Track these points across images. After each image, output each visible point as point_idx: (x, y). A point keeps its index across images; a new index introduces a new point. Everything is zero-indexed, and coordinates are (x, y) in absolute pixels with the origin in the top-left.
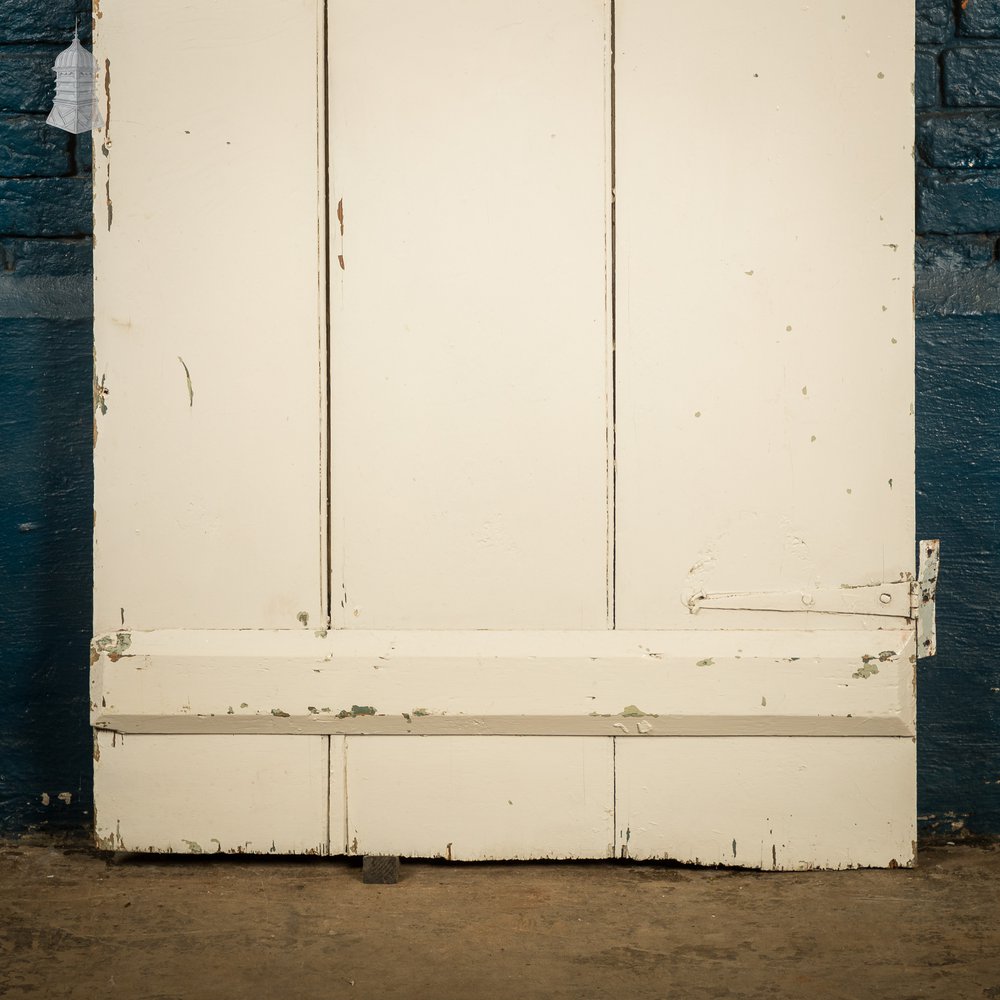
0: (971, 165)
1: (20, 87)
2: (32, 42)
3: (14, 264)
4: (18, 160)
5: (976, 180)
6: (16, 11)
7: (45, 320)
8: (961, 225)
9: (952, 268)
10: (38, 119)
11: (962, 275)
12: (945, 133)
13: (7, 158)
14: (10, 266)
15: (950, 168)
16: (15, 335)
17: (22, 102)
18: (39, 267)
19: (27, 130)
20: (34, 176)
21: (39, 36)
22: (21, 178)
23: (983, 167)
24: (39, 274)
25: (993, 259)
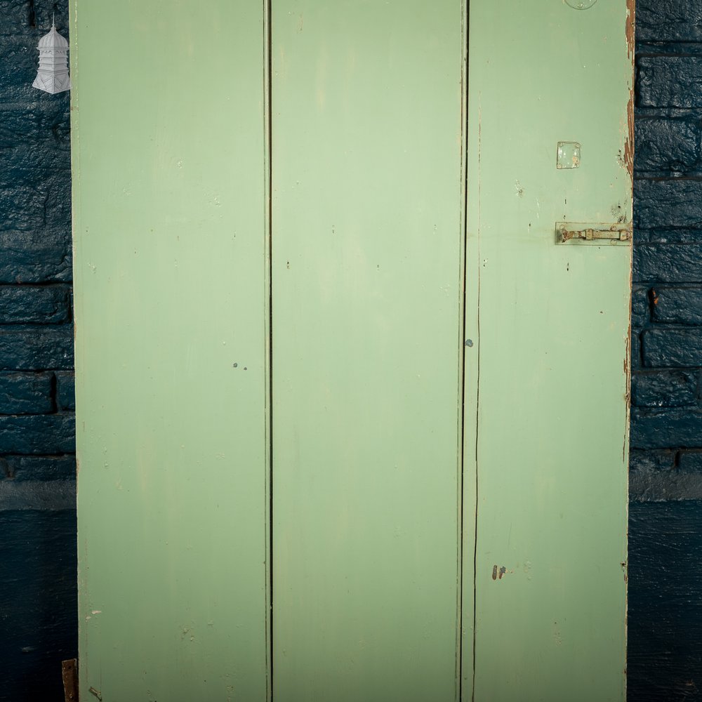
0: (660, 405)
1: (15, 353)
2: (23, 323)
3: (14, 473)
4: (15, 403)
5: (663, 415)
6: (12, 301)
7: (37, 511)
8: (654, 443)
9: (648, 471)
10: (29, 375)
11: (654, 476)
12: (643, 384)
13: (8, 402)
14: (11, 474)
15: (647, 407)
16: (16, 522)
17: (17, 364)
18: (32, 475)
19: (21, 382)
20: (27, 414)
21: (28, 319)
22: (18, 415)
23: (668, 406)
24: (32, 480)
25: (674, 465)
